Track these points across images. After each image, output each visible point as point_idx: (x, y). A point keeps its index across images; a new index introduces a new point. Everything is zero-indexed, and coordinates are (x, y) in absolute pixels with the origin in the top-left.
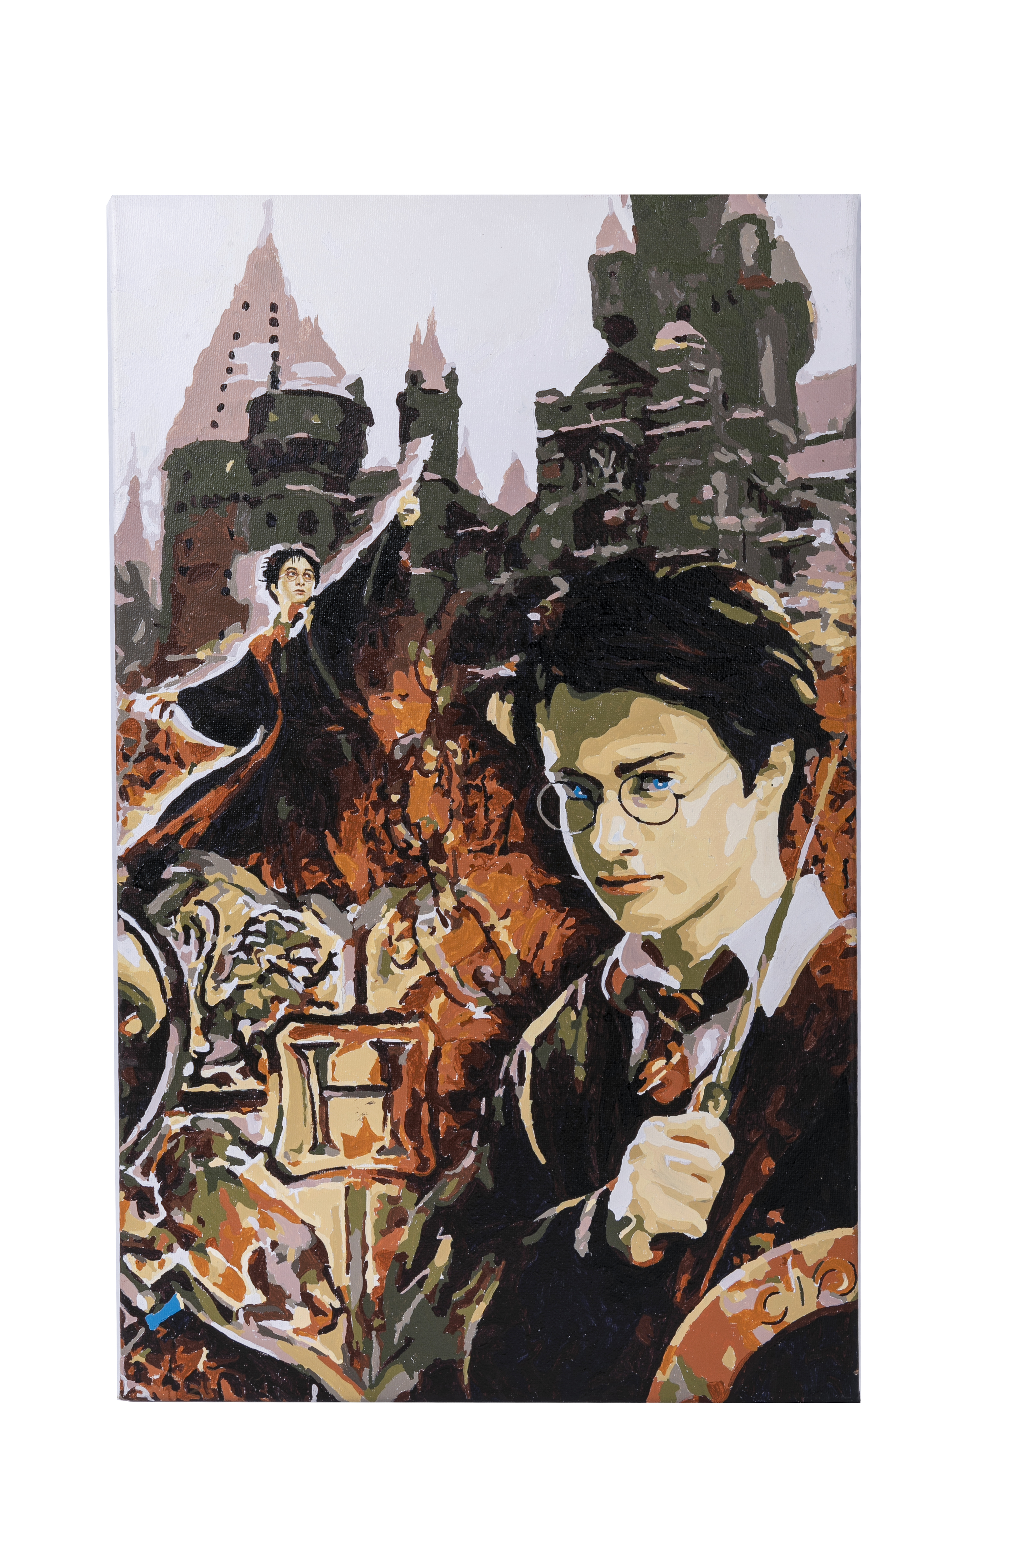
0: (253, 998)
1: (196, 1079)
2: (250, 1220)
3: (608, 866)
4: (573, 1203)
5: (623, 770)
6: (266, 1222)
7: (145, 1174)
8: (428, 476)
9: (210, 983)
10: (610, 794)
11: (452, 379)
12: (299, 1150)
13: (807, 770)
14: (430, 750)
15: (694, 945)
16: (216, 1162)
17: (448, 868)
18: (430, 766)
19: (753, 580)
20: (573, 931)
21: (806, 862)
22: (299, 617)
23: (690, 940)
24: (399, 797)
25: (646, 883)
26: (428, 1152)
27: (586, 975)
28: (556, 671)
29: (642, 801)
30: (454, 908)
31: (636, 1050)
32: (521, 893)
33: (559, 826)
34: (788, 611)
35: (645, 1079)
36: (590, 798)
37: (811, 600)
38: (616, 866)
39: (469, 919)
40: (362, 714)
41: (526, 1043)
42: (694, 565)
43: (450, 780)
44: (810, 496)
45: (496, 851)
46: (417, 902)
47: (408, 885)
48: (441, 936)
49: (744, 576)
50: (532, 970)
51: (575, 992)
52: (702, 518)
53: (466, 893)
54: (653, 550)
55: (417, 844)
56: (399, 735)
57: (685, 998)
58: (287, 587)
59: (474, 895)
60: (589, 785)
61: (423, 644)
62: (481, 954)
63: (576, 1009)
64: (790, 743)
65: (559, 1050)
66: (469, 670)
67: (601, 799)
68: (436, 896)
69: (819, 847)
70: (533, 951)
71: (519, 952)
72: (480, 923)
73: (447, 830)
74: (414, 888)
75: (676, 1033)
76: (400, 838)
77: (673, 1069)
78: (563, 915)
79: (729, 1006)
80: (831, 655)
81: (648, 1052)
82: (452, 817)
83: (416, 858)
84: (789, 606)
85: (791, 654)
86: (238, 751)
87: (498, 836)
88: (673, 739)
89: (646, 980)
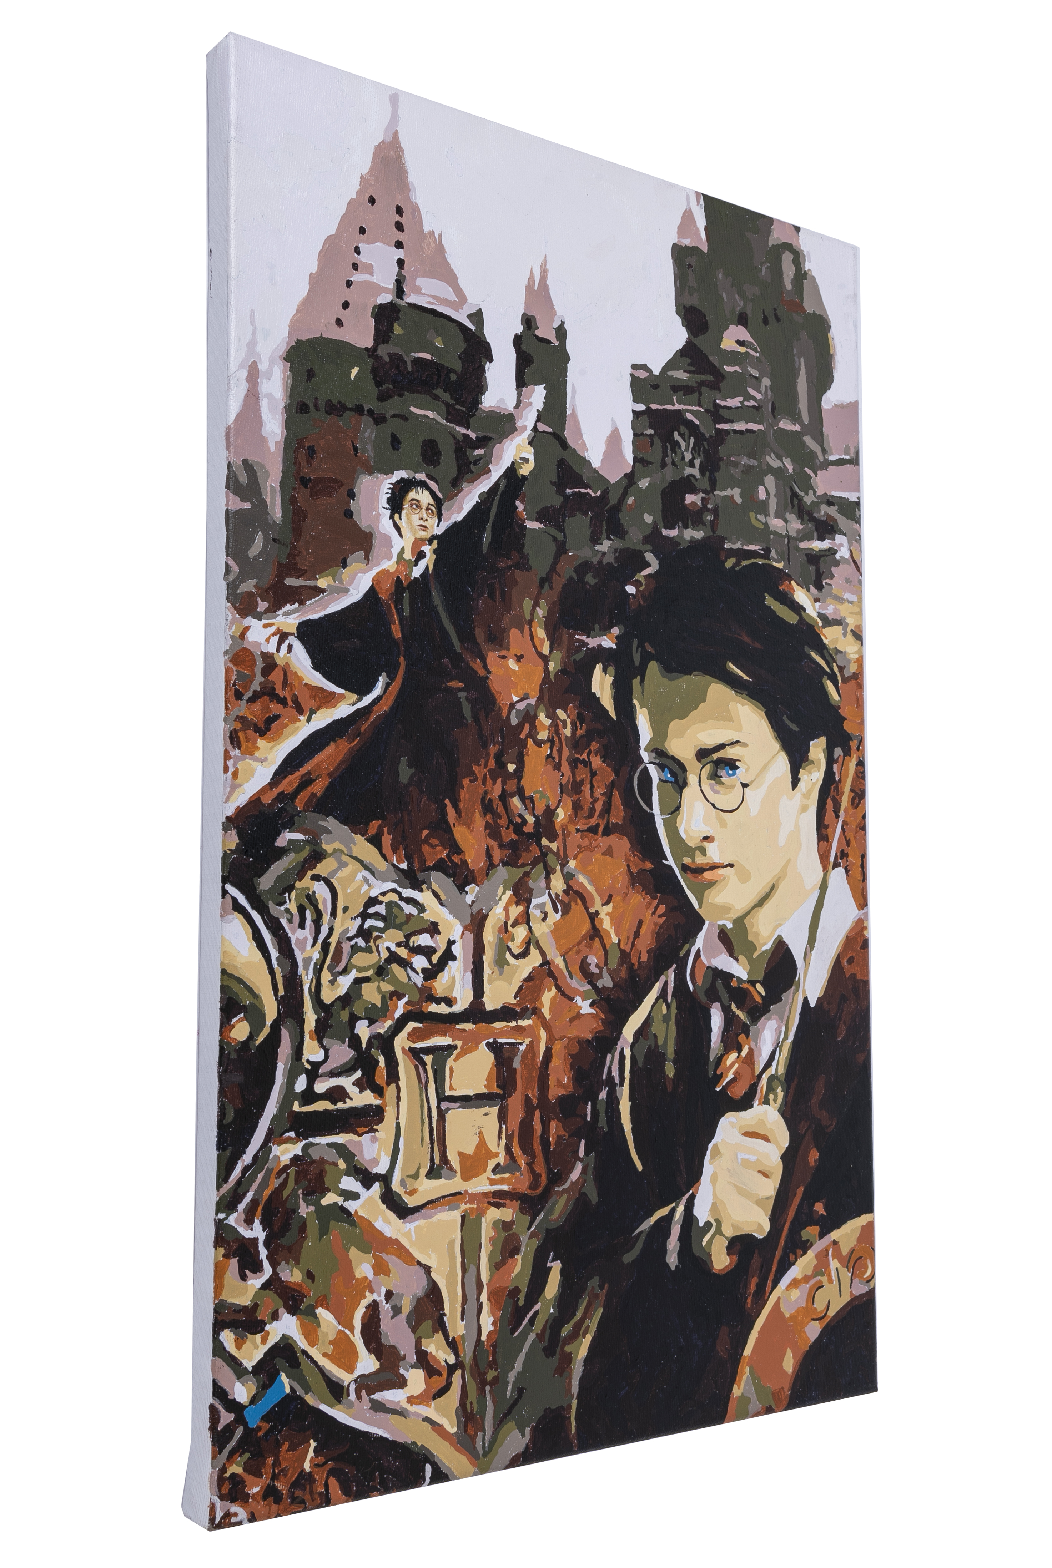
0: (371, 994)
1: (309, 1096)
2: (364, 1269)
3: (690, 852)
4: (664, 1212)
5: (702, 754)
6: (380, 1268)
7: (249, 1222)
8: (542, 427)
9: (326, 976)
10: (692, 779)
11: (561, 332)
12: (416, 1176)
13: (835, 767)
14: (543, 719)
15: (757, 934)
16: (330, 1199)
17: (558, 848)
18: (543, 735)
19: (796, 582)
20: (664, 918)
21: (836, 855)
22: (421, 555)
23: (754, 930)
24: (514, 766)
25: (721, 871)
26: (540, 1167)
27: (675, 966)
28: (649, 648)
29: (717, 787)
30: (564, 891)
31: (715, 1043)
32: (621, 878)
33: (652, 809)
34: (820, 615)
35: (722, 1073)
36: (676, 782)
37: (835, 608)
38: (697, 852)
39: (577, 904)
40: (482, 672)
41: (625, 1039)
42: (753, 560)
43: (560, 751)
44: (833, 511)
45: (600, 833)
46: (531, 884)
47: (523, 865)
48: (552, 923)
49: (789, 578)
50: (630, 960)
51: (666, 983)
52: (759, 516)
53: (574, 876)
54: (722, 540)
55: (531, 820)
56: (515, 699)
57: (751, 989)
58: (409, 519)
59: (582, 879)
60: (676, 768)
61: (536, 604)
62: (587, 942)
63: (666, 1001)
64: (822, 741)
65: (653, 1046)
66: (576, 637)
67: (685, 784)
68: (548, 878)
69: (844, 841)
70: (632, 939)
71: (619, 940)
72: (587, 908)
73: (557, 807)
74: (528, 868)
75: (745, 1024)
76: (516, 812)
77: (742, 1062)
78: (656, 902)
79: (784, 996)
80: (849, 661)
81: (724, 1046)
82: (562, 793)
83: (529, 835)
84: (821, 611)
85: (823, 657)
86: (360, 700)
87: (601, 816)
88: (739, 729)
89: (722, 970)
